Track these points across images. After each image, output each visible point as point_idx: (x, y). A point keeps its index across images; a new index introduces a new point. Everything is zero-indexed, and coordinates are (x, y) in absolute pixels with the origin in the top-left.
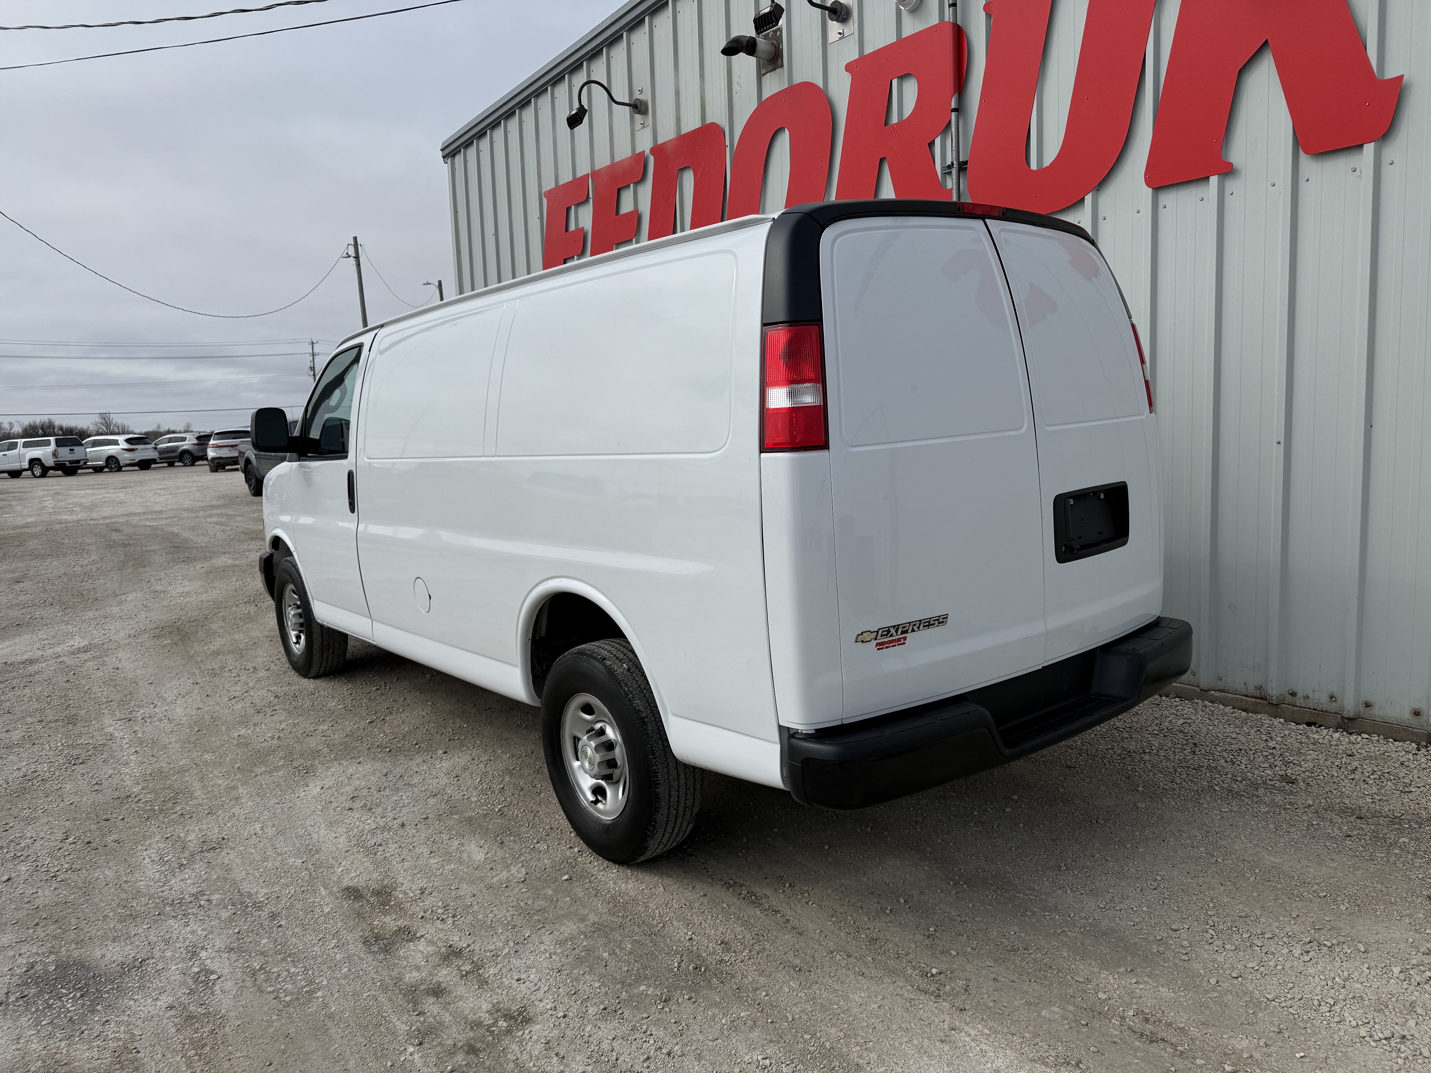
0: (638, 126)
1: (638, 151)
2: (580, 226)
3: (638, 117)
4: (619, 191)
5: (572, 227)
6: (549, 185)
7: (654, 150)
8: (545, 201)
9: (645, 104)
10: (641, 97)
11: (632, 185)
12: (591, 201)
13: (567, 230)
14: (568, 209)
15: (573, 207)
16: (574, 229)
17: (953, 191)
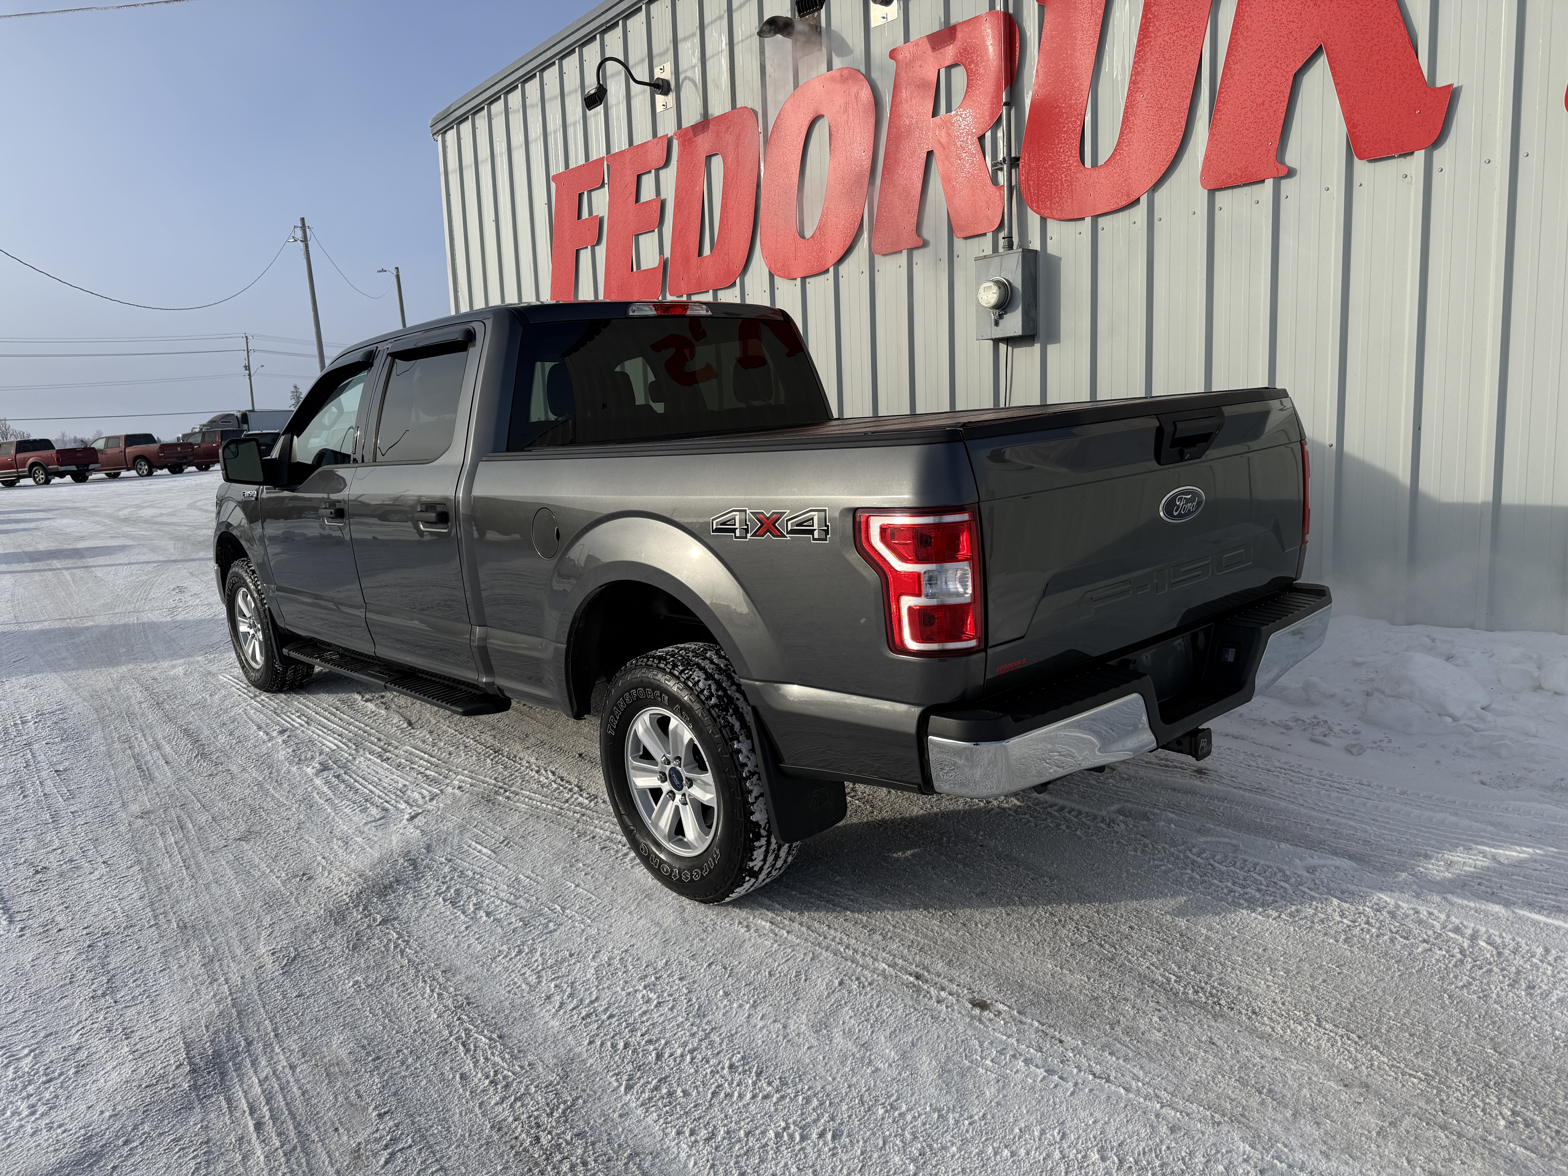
0: (659, 108)
1: (660, 134)
2: (595, 214)
3: (660, 99)
4: (638, 177)
5: (585, 215)
6: (558, 168)
7: (679, 133)
8: (553, 185)
9: (667, 83)
10: (663, 76)
11: (653, 171)
12: (607, 187)
13: (579, 218)
14: (581, 196)
15: (586, 192)
16: (587, 217)
17: (1005, 188)
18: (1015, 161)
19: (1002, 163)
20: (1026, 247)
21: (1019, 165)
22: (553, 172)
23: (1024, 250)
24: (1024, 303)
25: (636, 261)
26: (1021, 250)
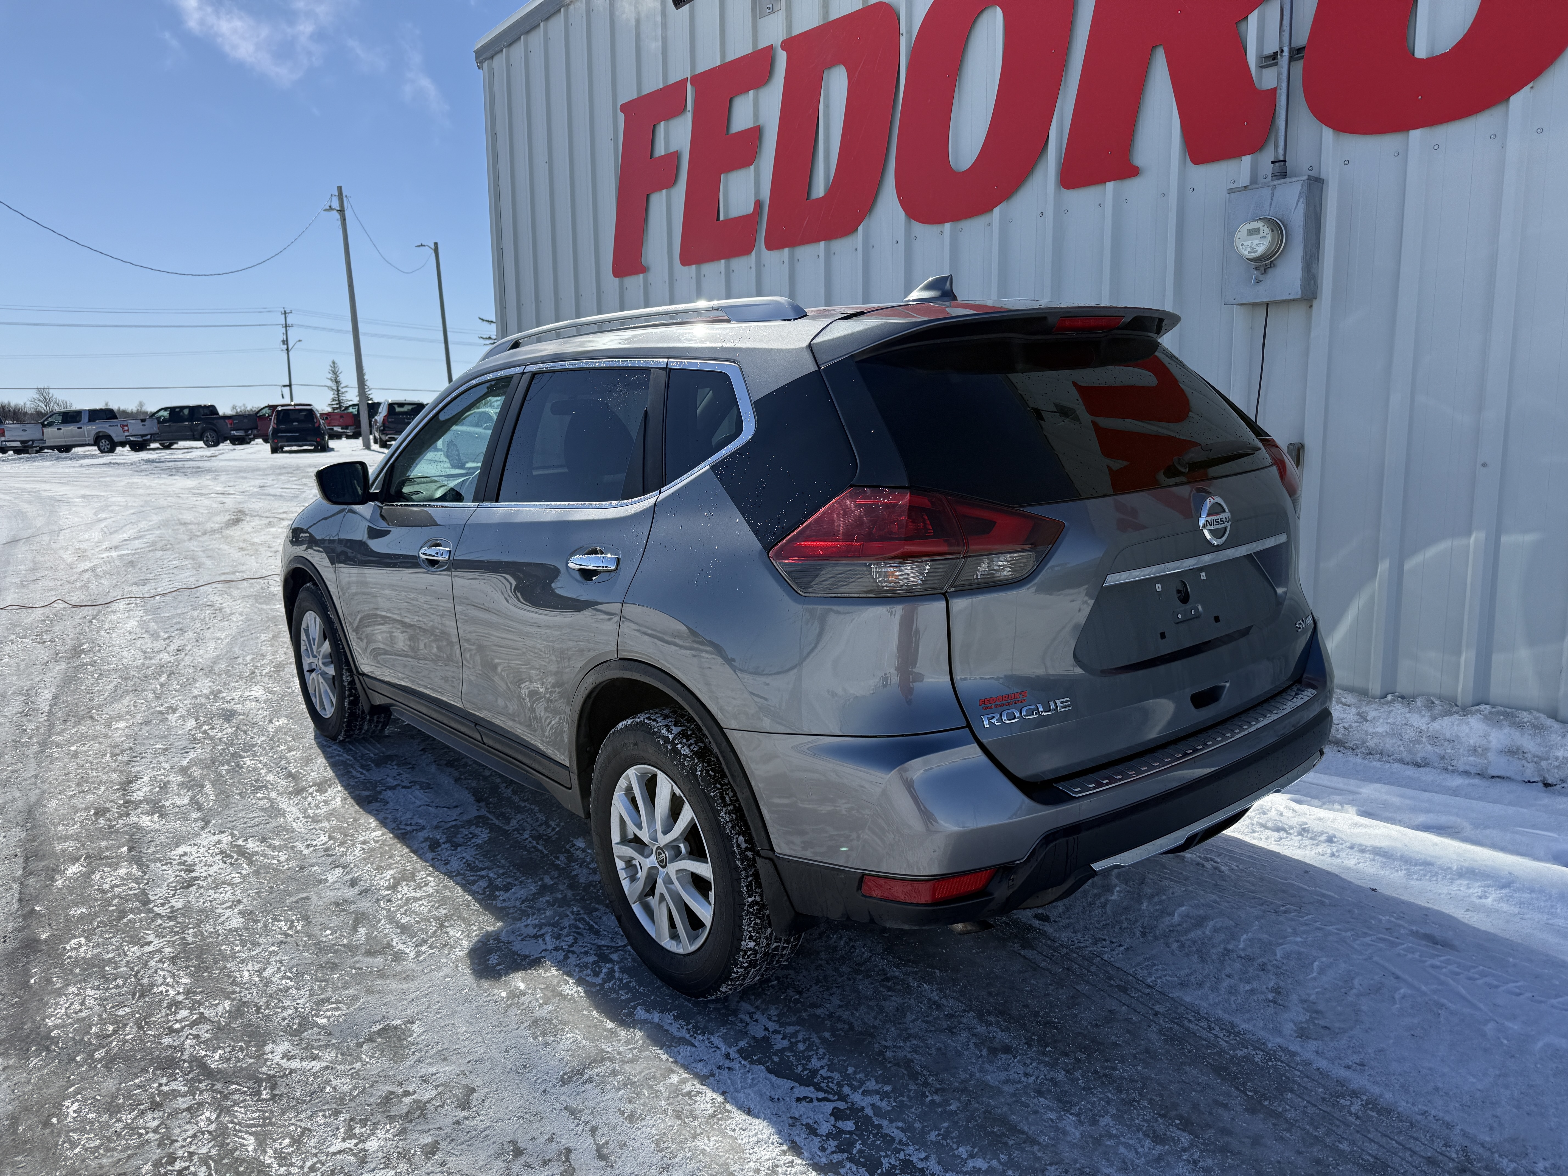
0: (763, 11)
1: (762, 45)
2: (672, 149)
4: (731, 100)
5: (660, 150)
6: (628, 93)
7: (787, 45)
8: (621, 117)
11: (750, 89)
12: (689, 116)
13: (651, 157)
14: (654, 126)
15: (662, 124)
16: (663, 154)
17: (1278, 91)
18: (1296, 53)
19: (1274, 56)
20: (1311, 173)
21: (1302, 58)
22: (624, 99)
23: (1310, 178)
24: (1305, 253)
25: (724, 206)
26: (1305, 177)
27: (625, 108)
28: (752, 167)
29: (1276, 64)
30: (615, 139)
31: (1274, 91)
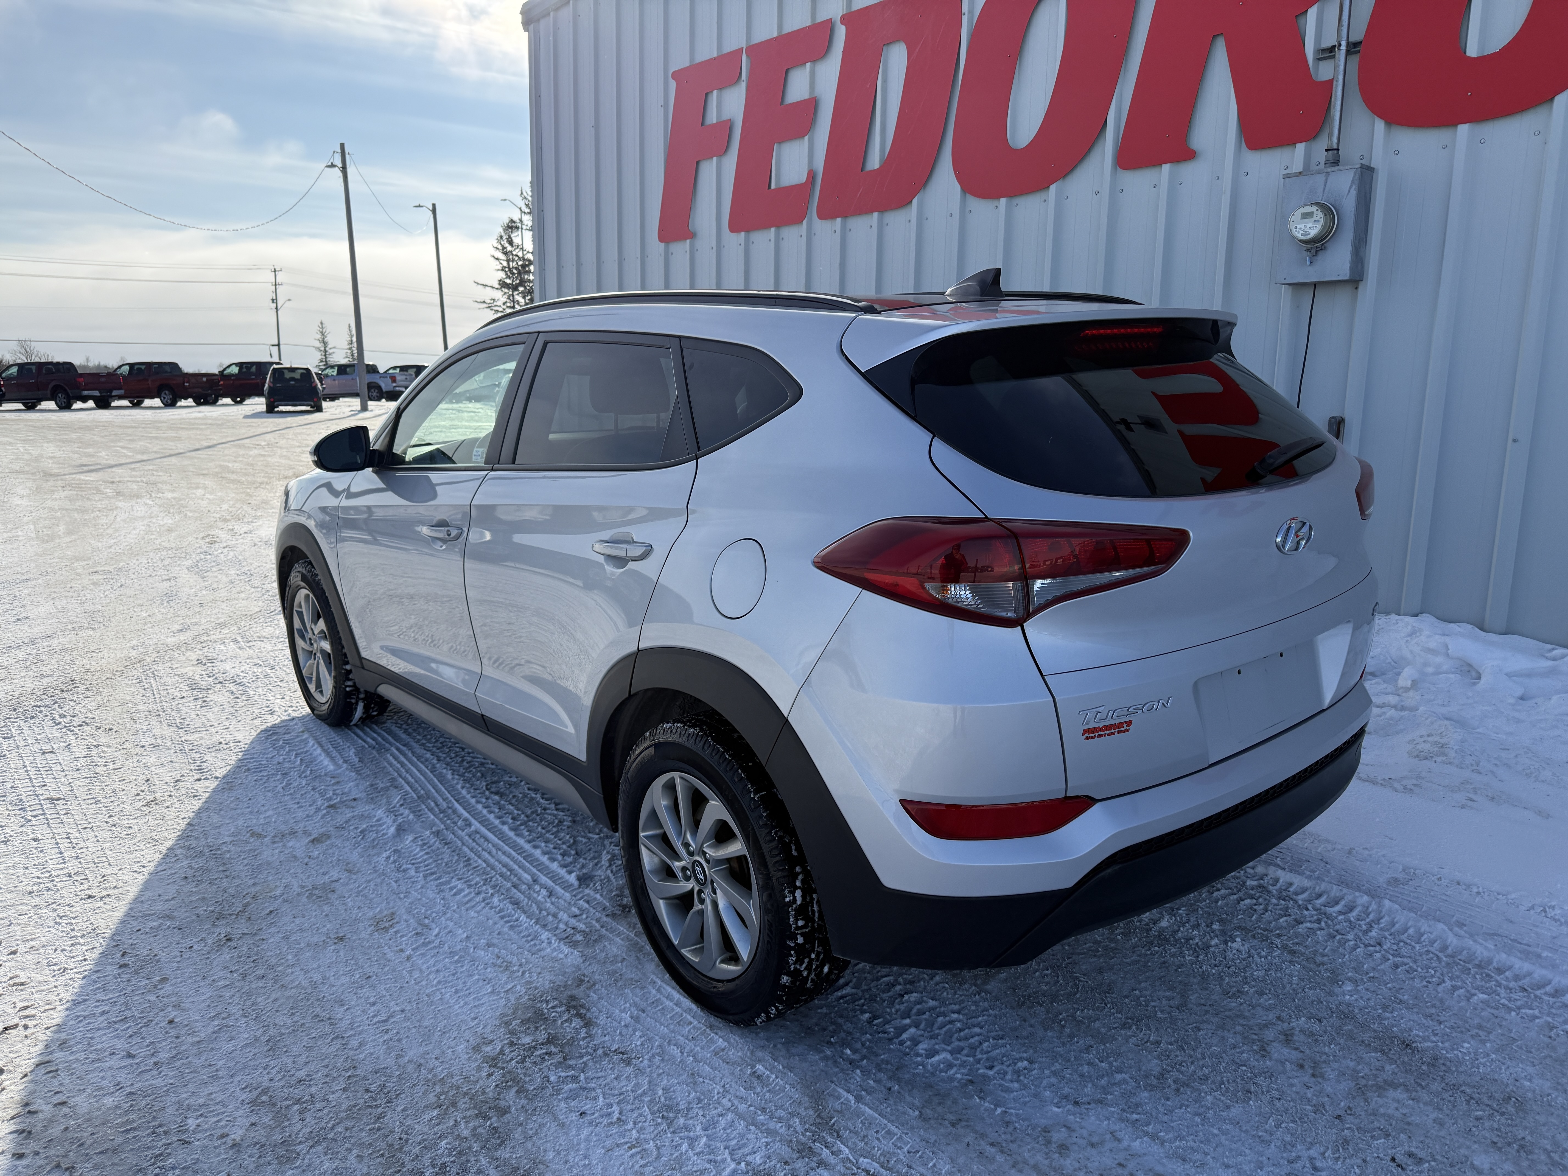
1: (820, 19)
2: (725, 117)
4: (787, 71)
5: (712, 118)
6: (680, 61)
7: (845, 20)
8: (673, 84)
11: (807, 62)
12: (743, 85)
13: (702, 124)
14: (707, 94)
15: (715, 92)
16: (715, 121)
17: (1335, 83)
18: (1353, 48)
19: (1332, 49)
20: (1363, 162)
21: (1358, 52)
22: (674, 67)
23: (1363, 167)
24: (1355, 237)
25: (776, 175)
26: (1359, 166)
27: (675, 75)
28: (806, 138)
29: (1334, 57)
30: (665, 106)
31: (1331, 82)
